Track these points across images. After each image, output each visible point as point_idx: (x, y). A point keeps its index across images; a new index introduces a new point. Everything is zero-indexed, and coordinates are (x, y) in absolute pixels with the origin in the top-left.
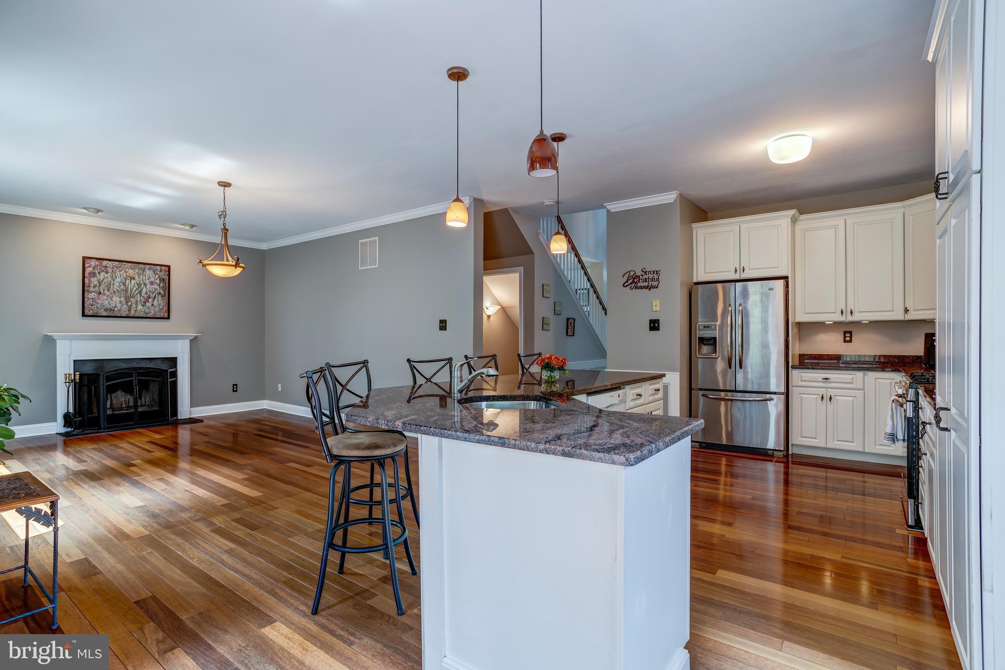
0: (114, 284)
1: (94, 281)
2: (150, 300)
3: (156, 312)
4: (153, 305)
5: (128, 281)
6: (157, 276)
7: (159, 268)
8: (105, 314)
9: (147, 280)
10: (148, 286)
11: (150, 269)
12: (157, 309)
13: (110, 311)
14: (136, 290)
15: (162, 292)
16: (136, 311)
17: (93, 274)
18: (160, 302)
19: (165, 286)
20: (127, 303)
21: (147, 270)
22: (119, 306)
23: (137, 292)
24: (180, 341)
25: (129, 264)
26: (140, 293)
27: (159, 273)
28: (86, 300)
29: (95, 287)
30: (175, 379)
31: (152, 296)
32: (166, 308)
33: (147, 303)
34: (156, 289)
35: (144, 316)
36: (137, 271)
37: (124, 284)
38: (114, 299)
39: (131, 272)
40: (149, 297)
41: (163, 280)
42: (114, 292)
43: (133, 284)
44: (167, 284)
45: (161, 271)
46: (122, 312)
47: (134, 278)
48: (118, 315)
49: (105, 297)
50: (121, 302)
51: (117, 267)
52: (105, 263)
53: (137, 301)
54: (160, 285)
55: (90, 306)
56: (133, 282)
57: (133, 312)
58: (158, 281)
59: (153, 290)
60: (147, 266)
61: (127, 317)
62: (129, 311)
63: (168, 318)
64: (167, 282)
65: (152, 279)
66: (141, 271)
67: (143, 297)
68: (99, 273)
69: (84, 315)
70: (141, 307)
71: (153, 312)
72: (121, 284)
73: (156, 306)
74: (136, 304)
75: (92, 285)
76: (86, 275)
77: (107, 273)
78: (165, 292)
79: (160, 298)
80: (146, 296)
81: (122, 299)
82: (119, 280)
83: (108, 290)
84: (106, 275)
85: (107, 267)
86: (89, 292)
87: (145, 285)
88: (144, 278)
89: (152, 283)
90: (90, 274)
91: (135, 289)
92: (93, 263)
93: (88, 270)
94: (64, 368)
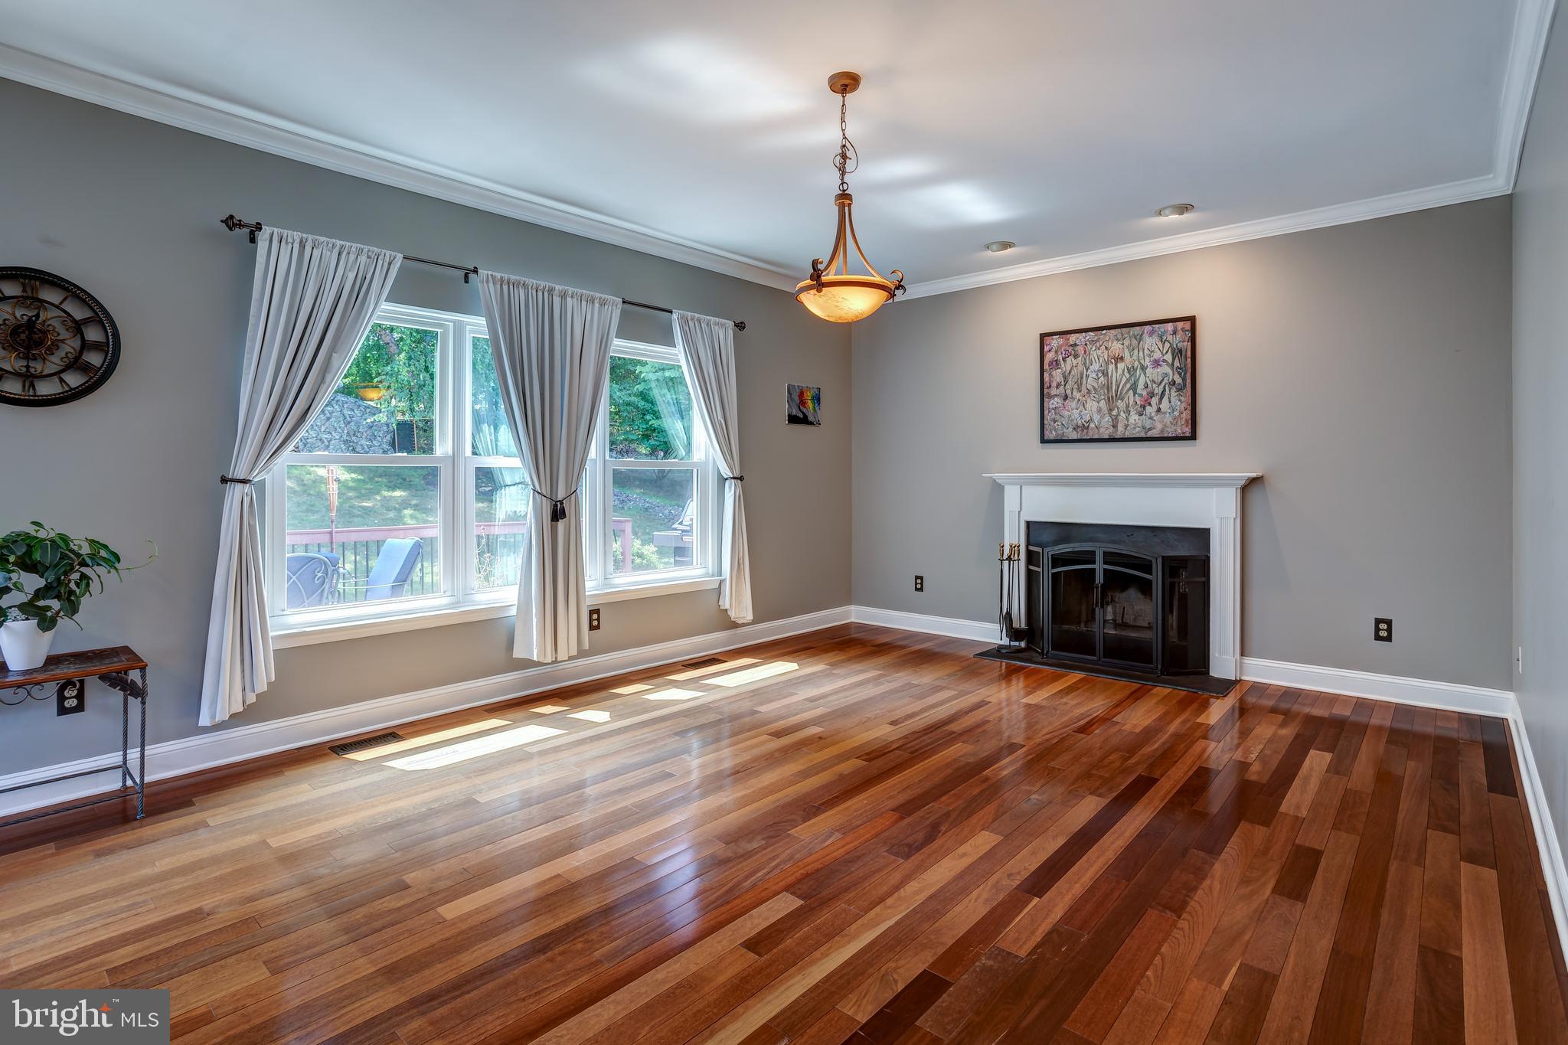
0: (1087, 376)
1: (1057, 375)
2: (1154, 401)
3: (1165, 426)
4: (1159, 410)
5: (1111, 367)
6: (1167, 345)
7: (1170, 327)
8: (1074, 436)
9: (1147, 359)
10: (1149, 371)
11: (1151, 334)
12: (1168, 419)
13: (1083, 431)
14: (1125, 383)
15: (1178, 380)
16: (1126, 426)
17: (1055, 364)
18: (1174, 404)
19: (1185, 365)
20: (1111, 410)
21: (1146, 336)
22: (1096, 418)
23: (1128, 386)
24: (1214, 492)
25: (1113, 331)
26: (1134, 387)
27: (1170, 338)
28: (1046, 412)
29: (1058, 387)
30: (1203, 579)
31: (1156, 391)
32: (1187, 415)
33: (1148, 408)
34: (1166, 375)
35: (1143, 435)
36: (1127, 342)
37: (1105, 374)
38: (1088, 406)
39: (1116, 347)
40: (1152, 395)
41: (1180, 351)
42: (1089, 392)
43: (1120, 371)
44: (1189, 360)
45: (1175, 333)
46: (1102, 430)
47: (1122, 359)
48: (1096, 437)
49: (1074, 404)
50: (1099, 410)
51: (1093, 342)
52: (1073, 338)
53: (1128, 406)
54: (1173, 364)
55: (1052, 423)
56: (1121, 366)
57: (1120, 428)
58: (1169, 357)
59: (1160, 378)
60: (1148, 328)
61: (1112, 440)
62: (1115, 426)
63: (1193, 437)
64: (1189, 354)
65: (1157, 355)
66: (1135, 342)
67: (1141, 395)
68: (1064, 359)
69: (1043, 441)
70: (1136, 417)
71: (1159, 426)
72: (1100, 375)
73: (1165, 413)
74: (1128, 412)
75: (1054, 384)
76: (1046, 367)
77: (1076, 356)
78: (1184, 380)
79: (1174, 393)
80: (1145, 393)
81: (1102, 403)
82: (1095, 367)
83: (1079, 390)
84: (1075, 362)
85: (1075, 345)
86: (1051, 397)
87: (1143, 368)
88: (1141, 354)
89: (1157, 363)
90: (1051, 364)
91: (1124, 380)
92: (1055, 342)
93: (1049, 357)
94: (1014, 535)
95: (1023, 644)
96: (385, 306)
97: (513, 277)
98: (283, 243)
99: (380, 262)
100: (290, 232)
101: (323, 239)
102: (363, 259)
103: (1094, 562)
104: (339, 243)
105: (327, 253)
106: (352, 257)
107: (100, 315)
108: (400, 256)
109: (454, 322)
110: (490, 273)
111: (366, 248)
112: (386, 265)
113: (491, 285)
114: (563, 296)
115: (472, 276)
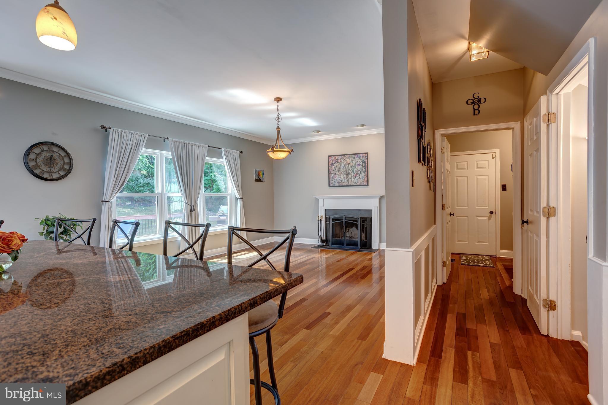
0: (341, 168)
1: (333, 167)
2: (358, 175)
3: (361, 182)
4: (359, 178)
5: (347, 166)
6: (361, 160)
7: (362, 155)
8: (338, 185)
9: (356, 164)
10: (357, 167)
11: (357, 157)
12: (362, 180)
13: (340, 183)
14: (351, 170)
15: (364, 170)
16: (351, 182)
17: (332, 164)
18: (363, 176)
19: (366, 166)
20: (347, 178)
21: (356, 157)
22: (343, 180)
23: (351, 171)
24: (373, 199)
25: (347, 156)
26: (353, 172)
27: (362, 158)
28: (330, 178)
29: (333, 171)
30: (371, 223)
31: (358, 173)
32: (366, 179)
33: (357, 177)
34: (361, 168)
35: (355, 185)
36: (351, 159)
37: (346, 168)
38: (341, 176)
39: (348, 160)
40: (357, 174)
41: (364, 162)
42: (341, 173)
43: (349, 167)
45: (363, 157)
46: (345, 183)
47: (350, 163)
48: (343, 185)
49: (337, 176)
50: (344, 178)
51: (342, 159)
52: (337, 157)
53: (351, 177)
54: (363, 165)
55: (332, 181)
56: (350, 165)
57: (350, 183)
58: (361, 163)
59: (359, 169)
60: (356, 155)
61: (347, 186)
62: (348, 182)
63: (368, 185)
64: (366, 163)
65: (359, 163)
66: (353, 159)
67: (355, 174)
68: (335, 163)
69: (329, 186)
70: (354, 180)
71: (359, 182)
72: (344, 168)
73: (361, 179)
74: (351, 178)
75: (332, 170)
76: (330, 165)
77: (338, 162)
79: (363, 173)
80: (356, 173)
81: (345, 176)
82: (343, 165)
83: (339, 172)
84: (338, 164)
85: (338, 159)
86: (331, 174)
87: (355, 166)
88: (355, 162)
89: (359, 165)
90: (331, 164)
91: (350, 169)
92: (332, 158)
93: (331, 162)
94: (322, 213)
95: (325, 244)
96: (144, 149)
97: (178, 140)
98: (116, 132)
99: (142, 137)
100: (118, 129)
101: (127, 131)
102: (138, 136)
103: (343, 220)
104: (131, 132)
105: (128, 135)
106: (135, 136)
107: (68, 155)
108: (147, 135)
109: (160, 153)
110: (172, 139)
111: (138, 133)
112: (144, 138)
113: (172, 143)
114: (192, 145)
115: (166, 140)
